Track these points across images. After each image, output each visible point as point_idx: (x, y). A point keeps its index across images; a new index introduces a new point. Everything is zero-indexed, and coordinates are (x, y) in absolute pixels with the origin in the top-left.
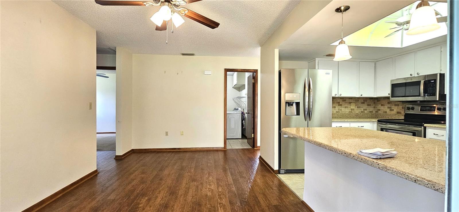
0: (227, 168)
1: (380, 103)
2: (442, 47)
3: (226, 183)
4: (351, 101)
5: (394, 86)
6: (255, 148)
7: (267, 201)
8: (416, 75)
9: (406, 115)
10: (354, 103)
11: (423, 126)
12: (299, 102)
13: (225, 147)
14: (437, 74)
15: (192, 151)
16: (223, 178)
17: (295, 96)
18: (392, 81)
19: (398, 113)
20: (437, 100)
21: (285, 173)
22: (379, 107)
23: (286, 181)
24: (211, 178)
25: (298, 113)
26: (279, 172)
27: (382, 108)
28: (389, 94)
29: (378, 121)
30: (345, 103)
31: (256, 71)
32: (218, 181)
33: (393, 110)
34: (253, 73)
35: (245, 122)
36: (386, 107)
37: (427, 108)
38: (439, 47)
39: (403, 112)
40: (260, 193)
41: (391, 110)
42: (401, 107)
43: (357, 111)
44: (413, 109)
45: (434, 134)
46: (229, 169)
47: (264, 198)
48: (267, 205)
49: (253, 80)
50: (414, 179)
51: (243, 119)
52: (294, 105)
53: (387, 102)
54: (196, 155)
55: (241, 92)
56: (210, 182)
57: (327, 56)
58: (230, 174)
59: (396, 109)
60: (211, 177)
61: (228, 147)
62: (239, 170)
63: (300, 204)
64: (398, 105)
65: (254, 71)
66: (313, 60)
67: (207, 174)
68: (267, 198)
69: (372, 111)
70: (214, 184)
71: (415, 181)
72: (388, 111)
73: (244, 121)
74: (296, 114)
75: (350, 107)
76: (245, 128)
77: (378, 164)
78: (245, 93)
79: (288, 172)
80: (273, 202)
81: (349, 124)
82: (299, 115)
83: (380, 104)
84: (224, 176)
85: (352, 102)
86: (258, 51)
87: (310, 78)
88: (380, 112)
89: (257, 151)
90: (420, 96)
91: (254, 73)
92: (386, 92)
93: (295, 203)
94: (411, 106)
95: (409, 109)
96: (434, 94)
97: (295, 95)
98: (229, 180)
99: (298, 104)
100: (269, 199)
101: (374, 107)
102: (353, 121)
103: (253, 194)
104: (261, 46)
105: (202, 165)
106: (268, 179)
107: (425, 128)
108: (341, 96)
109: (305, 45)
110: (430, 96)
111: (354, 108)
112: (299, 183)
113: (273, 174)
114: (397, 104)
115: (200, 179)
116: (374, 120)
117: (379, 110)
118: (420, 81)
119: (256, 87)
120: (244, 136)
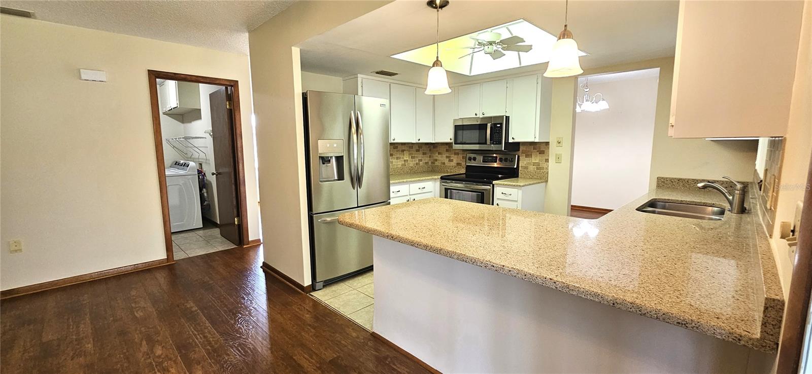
0: (194, 309)
1: (436, 151)
2: (508, 82)
3: (208, 349)
4: (404, 148)
5: (458, 128)
6: (245, 247)
7: (315, 358)
8: (481, 116)
9: (468, 167)
10: (407, 150)
11: (492, 184)
12: (343, 156)
13: (171, 256)
14: (503, 116)
15: (64, 289)
16: (193, 340)
17: (335, 145)
18: (455, 120)
19: (458, 164)
20: (503, 149)
21: (324, 286)
22: (436, 156)
23: (331, 302)
24: (159, 351)
25: (341, 177)
26: (313, 288)
27: (439, 157)
28: (451, 139)
29: (442, 178)
30: (397, 151)
31: (234, 84)
32: (184, 352)
33: (452, 161)
34: (227, 88)
35: (207, 192)
36: (444, 156)
37: (489, 158)
38: (505, 81)
39: (463, 164)
40: (293, 346)
41: (451, 161)
42: (461, 156)
43: (412, 163)
44: (475, 159)
45: (502, 193)
46: (202, 309)
47: (305, 353)
48: (317, 367)
49: (227, 103)
50: (612, 302)
51: (203, 185)
52: (334, 161)
53: (445, 150)
54: (86, 298)
55: (189, 125)
56: (162, 363)
57: (377, 73)
58: (207, 322)
59: (455, 159)
60: (160, 347)
61: (178, 256)
62: (226, 306)
63: (370, 340)
64: (458, 154)
65: (228, 83)
66: (353, 77)
67: (144, 343)
68: (312, 350)
69: (428, 162)
70: (175, 362)
71: (614, 304)
72: (446, 161)
73: (204, 190)
74: (336, 178)
75: (403, 158)
76: (209, 205)
77: (555, 283)
78: (202, 128)
79: (328, 283)
80: (325, 354)
81: (408, 185)
82: (343, 179)
83: (437, 153)
84: (196, 333)
85: (405, 150)
86: (243, 41)
87: (358, 112)
88: (437, 163)
89: (249, 251)
90: (486, 144)
91: (229, 88)
92: (446, 135)
93: (362, 341)
94: (472, 156)
95: (470, 159)
96: (500, 143)
97: (335, 143)
98: (211, 339)
99: (339, 159)
100: (317, 352)
101: (430, 157)
102: (414, 181)
103: (281, 353)
104: (249, 32)
105: (115, 321)
106: (297, 309)
107: (493, 185)
108: (395, 141)
109: (351, 49)
110: (496, 144)
111: (407, 159)
112: (352, 299)
113: (302, 294)
114: (456, 153)
115: (126, 365)
116: (436, 177)
117: (436, 160)
118: (487, 124)
119: (237, 118)
120: (208, 221)
